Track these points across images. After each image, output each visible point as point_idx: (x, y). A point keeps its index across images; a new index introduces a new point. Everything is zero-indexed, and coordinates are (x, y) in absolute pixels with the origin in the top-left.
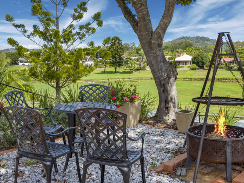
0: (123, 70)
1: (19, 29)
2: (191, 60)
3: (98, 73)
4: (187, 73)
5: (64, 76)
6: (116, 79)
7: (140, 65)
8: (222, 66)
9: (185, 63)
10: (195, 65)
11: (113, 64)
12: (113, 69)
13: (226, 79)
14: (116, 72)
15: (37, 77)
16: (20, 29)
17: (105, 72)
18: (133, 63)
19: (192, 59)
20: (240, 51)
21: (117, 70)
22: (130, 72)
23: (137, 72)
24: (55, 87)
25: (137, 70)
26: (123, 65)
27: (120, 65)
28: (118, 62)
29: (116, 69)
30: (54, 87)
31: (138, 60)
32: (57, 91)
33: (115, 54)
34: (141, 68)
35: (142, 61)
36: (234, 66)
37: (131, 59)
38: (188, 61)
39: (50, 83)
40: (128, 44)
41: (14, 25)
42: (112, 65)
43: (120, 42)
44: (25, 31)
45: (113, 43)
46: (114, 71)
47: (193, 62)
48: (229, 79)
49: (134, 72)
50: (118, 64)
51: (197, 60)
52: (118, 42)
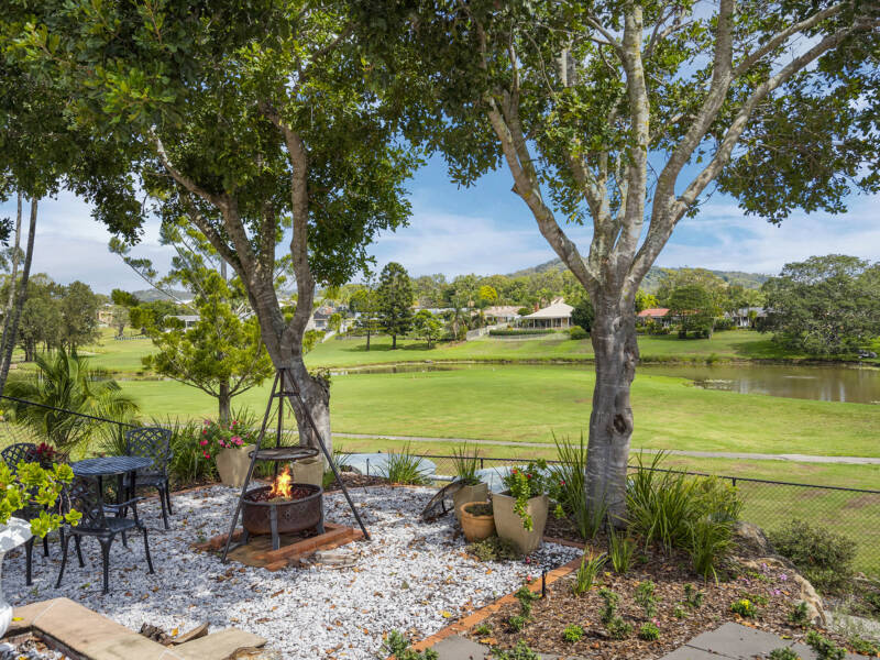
0: (413, 342)
1: (138, 270)
2: (569, 315)
3: (351, 350)
4: (560, 347)
5: (235, 370)
6: (393, 363)
7: (451, 329)
8: (643, 328)
9: (558, 321)
10: (579, 327)
11: (386, 327)
12: (387, 340)
13: (650, 360)
14: (394, 347)
15: (176, 373)
16: (141, 269)
17: (368, 348)
18: (434, 325)
19: (572, 313)
20: (682, 294)
21: (398, 342)
22: (428, 347)
23: (446, 344)
24: (218, 393)
25: (446, 340)
26: (411, 330)
27: (403, 331)
28: (400, 323)
29: (394, 338)
30: (215, 395)
31: (447, 317)
32: (221, 402)
33: (393, 305)
34: (453, 335)
35: (456, 319)
36: (672, 329)
37: (429, 316)
38: (565, 319)
39: (205, 386)
40: (429, 278)
41: (127, 260)
42: (385, 331)
43: (404, 276)
44: (152, 274)
45: (387, 277)
46: (391, 343)
47: (574, 320)
48: (657, 360)
49: (437, 345)
50: (398, 328)
51: (584, 316)
52: (399, 276)
